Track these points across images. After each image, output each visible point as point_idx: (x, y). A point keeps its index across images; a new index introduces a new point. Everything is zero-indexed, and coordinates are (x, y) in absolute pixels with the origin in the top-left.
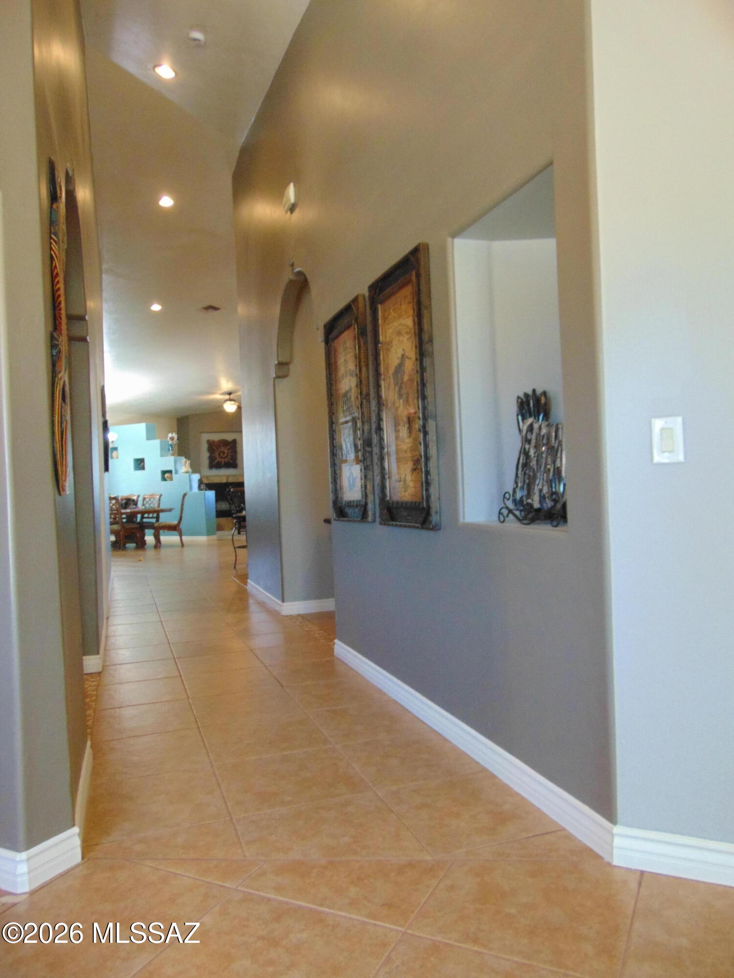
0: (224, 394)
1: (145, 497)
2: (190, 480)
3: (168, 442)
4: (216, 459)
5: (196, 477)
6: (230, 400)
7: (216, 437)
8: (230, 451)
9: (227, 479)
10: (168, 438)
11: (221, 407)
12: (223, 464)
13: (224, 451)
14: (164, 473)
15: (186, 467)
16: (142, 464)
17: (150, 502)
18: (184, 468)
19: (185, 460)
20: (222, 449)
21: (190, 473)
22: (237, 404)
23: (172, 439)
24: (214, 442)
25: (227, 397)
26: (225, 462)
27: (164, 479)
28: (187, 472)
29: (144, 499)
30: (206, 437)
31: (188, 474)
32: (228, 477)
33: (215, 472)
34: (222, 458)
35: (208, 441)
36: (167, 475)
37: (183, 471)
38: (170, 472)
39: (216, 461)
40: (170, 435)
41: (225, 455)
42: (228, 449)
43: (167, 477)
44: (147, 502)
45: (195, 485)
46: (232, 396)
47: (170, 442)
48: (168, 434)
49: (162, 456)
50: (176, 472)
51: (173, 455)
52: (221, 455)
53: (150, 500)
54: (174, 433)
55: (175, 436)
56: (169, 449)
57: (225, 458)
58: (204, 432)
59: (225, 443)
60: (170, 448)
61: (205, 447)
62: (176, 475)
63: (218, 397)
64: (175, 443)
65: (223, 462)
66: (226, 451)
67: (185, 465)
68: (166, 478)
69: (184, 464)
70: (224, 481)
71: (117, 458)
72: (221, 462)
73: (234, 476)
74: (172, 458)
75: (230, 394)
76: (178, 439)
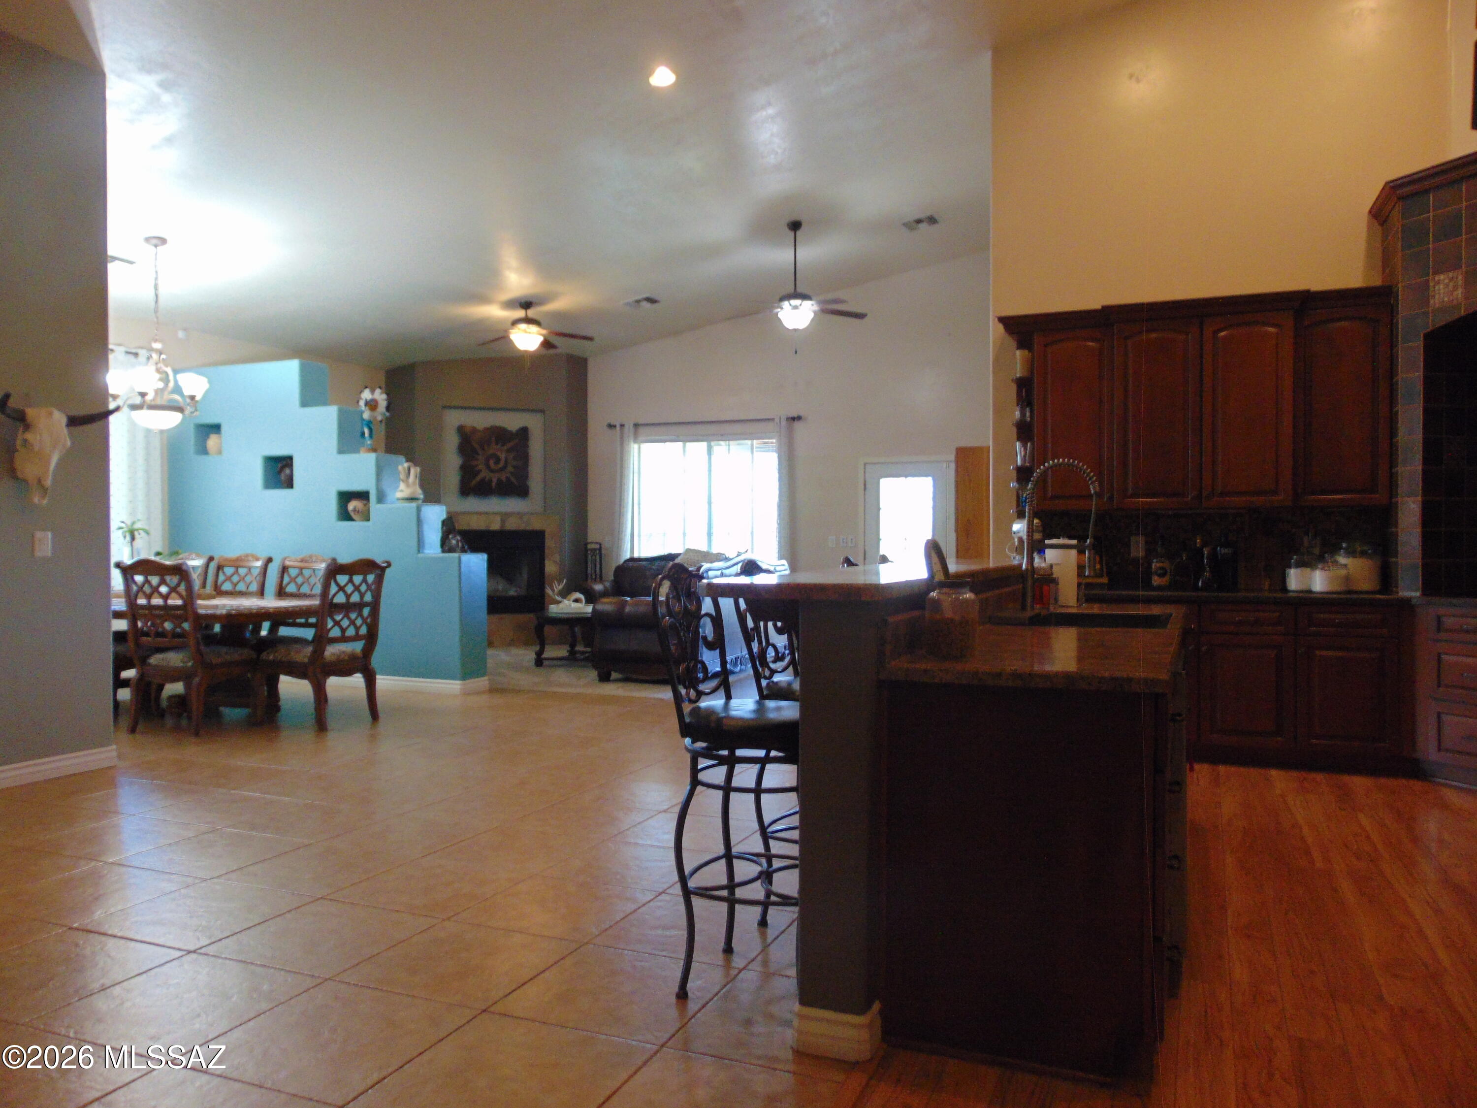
0: (511, 304)
1: (287, 563)
2: (419, 522)
3: (362, 412)
4: (479, 471)
5: (435, 515)
6: (528, 321)
7: (480, 420)
8: (511, 456)
9: (503, 522)
10: (362, 403)
11: (504, 338)
12: (494, 484)
13: (499, 454)
14: (345, 497)
15: (408, 485)
16: (287, 471)
17: (300, 580)
18: (402, 486)
19: (406, 465)
20: (493, 449)
21: (420, 502)
22: (544, 332)
23: (372, 405)
24: (474, 430)
25: (521, 313)
26: (499, 480)
27: (345, 515)
28: (411, 499)
29: (284, 569)
30: (454, 419)
31: (414, 505)
32: (505, 516)
33: (473, 504)
34: (492, 471)
35: (461, 430)
36: (352, 505)
37: (399, 495)
38: (363, 496)
39: (478, 478)
40: (367, 395)
41: (501, 465)
42: (508, 451)
43: (354, 510)
44: (293, 580)
45: (433, 535)
46: (531, 313)
47: (366, 415)
48: (361, 392)
49: (341, 451)
50: (381, 499)
51: (374, 450)
52: (492, 462)
53: (301, 573)
54: (378, 391)
55: (380, 397)
56: (363, 434)
57: (502, 469)
58: (450, 407)
59: (499, 435)
60: (366, 431)
61: (452, 441)
62: (379, 506)
63: (495, 312)
64: (379, 418)
65: (495, 481)
66: (503, 456)
67: (406, 481)
68: (352, 514)
69: (402, 476)
70: (496, 526)
71: (220, 452)
72: (491, 481)
73: (520, 515)
74: (372, 456)
75: (526, 305)
76: (388, 408)
